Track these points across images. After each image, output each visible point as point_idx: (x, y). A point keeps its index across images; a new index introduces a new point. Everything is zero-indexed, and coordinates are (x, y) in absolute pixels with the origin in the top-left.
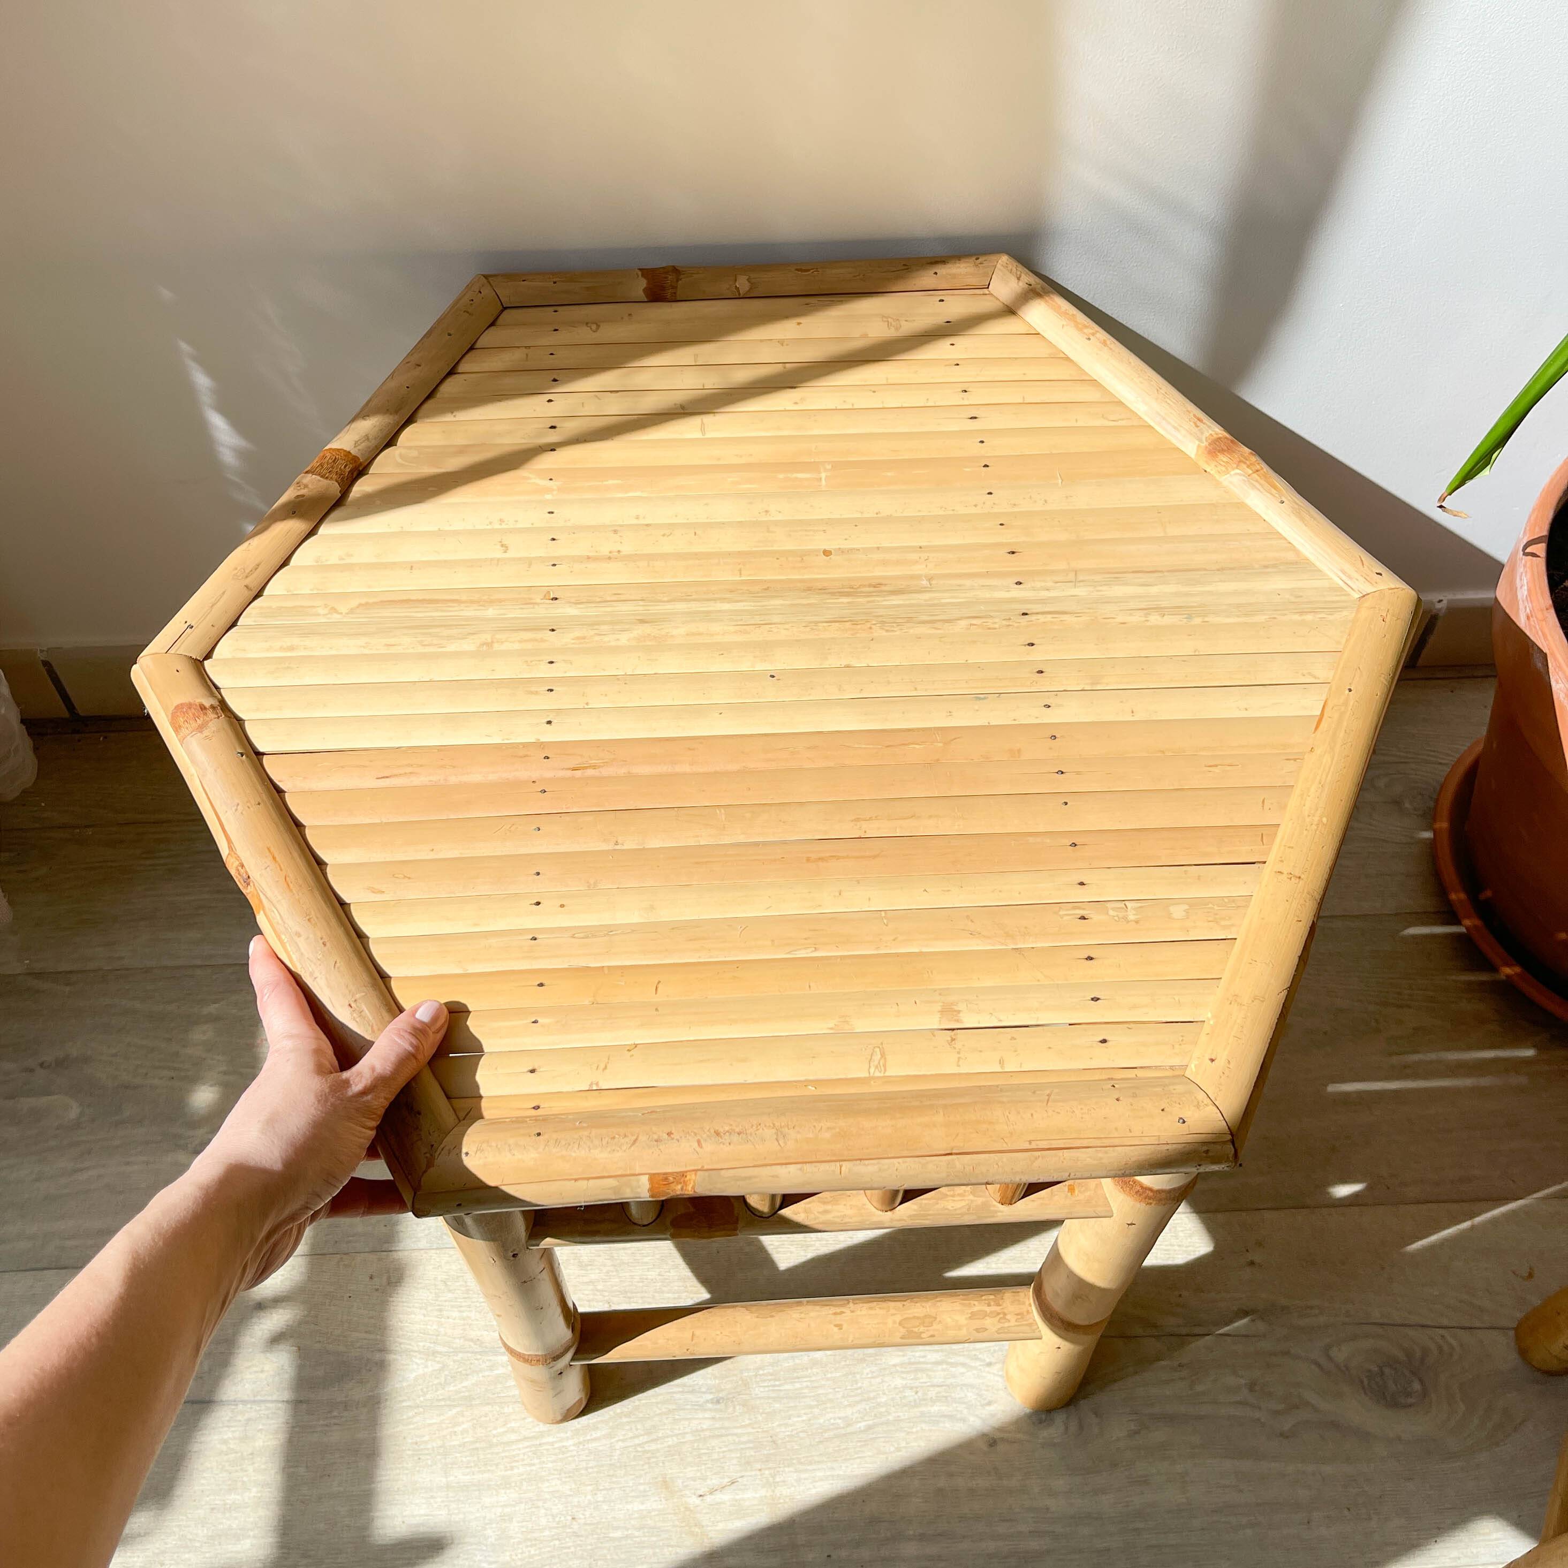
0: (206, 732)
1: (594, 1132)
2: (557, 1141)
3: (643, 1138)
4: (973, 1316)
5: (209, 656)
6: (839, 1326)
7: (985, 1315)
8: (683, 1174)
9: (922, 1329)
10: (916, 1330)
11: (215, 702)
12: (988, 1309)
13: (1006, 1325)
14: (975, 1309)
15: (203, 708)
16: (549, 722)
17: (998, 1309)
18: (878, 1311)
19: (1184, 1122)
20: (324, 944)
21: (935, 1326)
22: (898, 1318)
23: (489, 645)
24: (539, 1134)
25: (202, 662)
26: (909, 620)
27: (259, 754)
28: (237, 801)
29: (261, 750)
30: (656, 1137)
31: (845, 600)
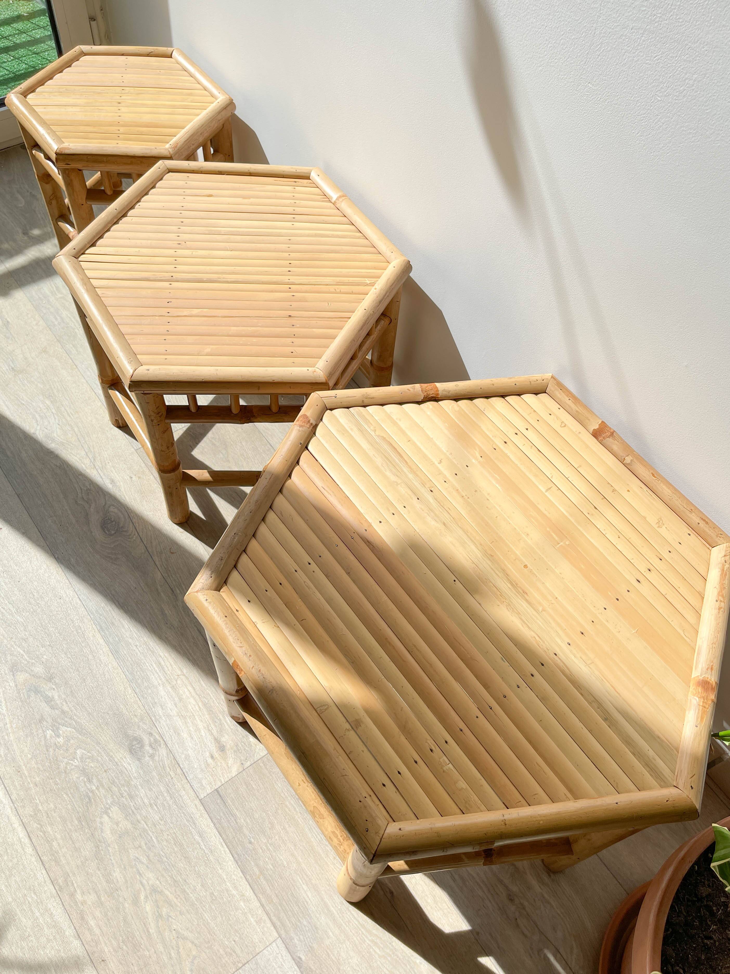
0: (301, 429)
1: (237, 632)
2: (226, 624)
3: (244, 649)
4: (333, 832)
5: (331, 410)
6: (299, 785)
7: (337, 837)
8: (242, 670)
9: (317, 816)
10: (316, 814)
11: (314, 423)
12: (339, 837)
13: (339, 848)
14: (336, 832)
15: (309, 421)
16: (380, 522)
17: (342, 840)
18: (313, 796)
19: (367, 831)
20: (251, 512)
21: (321, 820)
22: (315, 805)
23: (397, 484)
24: (226, 617)
25: (327, 409)
26: (519, 614)
27: (307, 448)
28: (283, 454)
29: (309, 448)
30: (247, 652)
31: (509, 585)
